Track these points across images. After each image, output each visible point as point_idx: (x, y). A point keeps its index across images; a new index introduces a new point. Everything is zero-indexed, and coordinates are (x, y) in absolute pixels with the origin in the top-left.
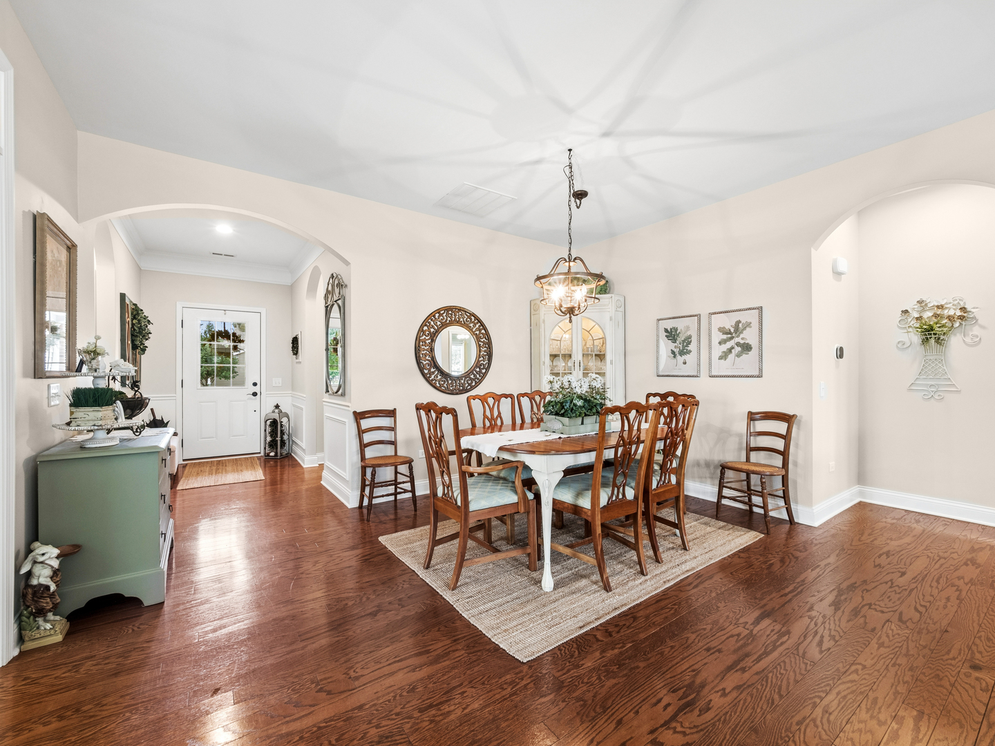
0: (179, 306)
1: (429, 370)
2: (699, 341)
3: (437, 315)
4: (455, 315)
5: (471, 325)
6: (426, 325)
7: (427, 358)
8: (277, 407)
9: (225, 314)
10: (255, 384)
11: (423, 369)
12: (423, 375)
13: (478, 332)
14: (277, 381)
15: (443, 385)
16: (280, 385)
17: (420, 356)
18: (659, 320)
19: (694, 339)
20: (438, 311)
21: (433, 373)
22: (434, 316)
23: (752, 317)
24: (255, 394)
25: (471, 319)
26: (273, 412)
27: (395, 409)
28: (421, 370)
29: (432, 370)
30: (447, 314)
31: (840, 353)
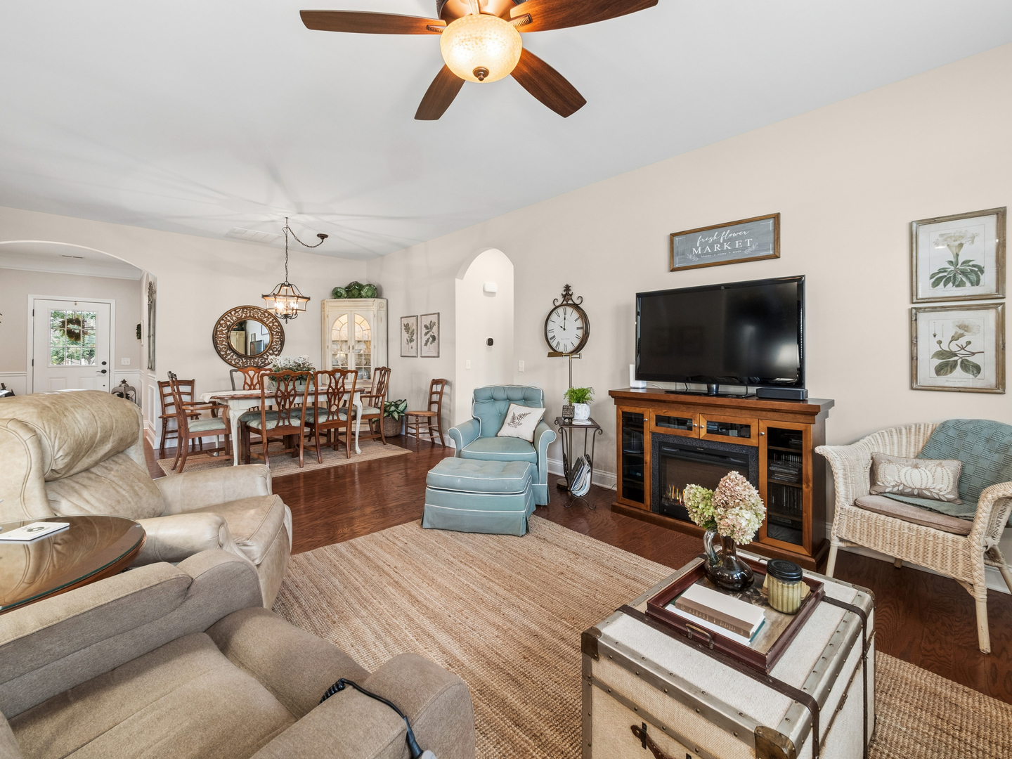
0: (30, 298)
1: (226, 352)
2: (417, 334)
3: (233, 313)
4: (250, 312)
5: (265, 319)
6: (223, 320)
7: (224, 343)
8: (124, 382)
9: (76, 304)
10: (104, 363)
11: (220, 351)
12: (221, 356)
13: (271, 325)
14: (126, 361)
15: (238, 363)
16: (129, 364)
17: (216, 342)
18: (401, 318)
19: (415, 332)
20: (234, 309)
21: (229, 354)
22: (230, 313)
23: (434, 318)
24: (104, 372)
25: (265, 315)
26: (120, 386)
27: (194, 380)
28: (219, 352)
29: (228, 352)
30: (243, 311)
31: (490, 342)
